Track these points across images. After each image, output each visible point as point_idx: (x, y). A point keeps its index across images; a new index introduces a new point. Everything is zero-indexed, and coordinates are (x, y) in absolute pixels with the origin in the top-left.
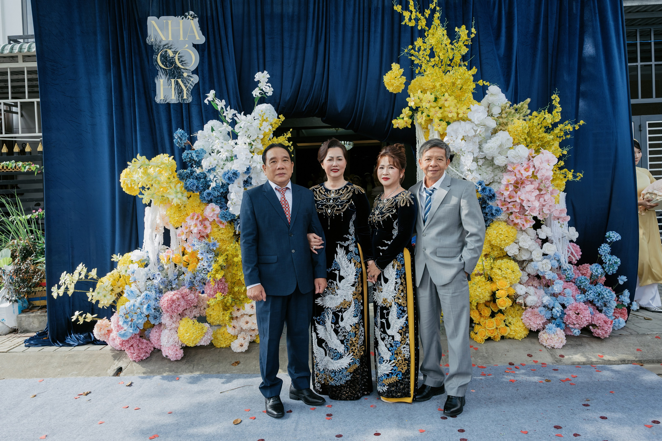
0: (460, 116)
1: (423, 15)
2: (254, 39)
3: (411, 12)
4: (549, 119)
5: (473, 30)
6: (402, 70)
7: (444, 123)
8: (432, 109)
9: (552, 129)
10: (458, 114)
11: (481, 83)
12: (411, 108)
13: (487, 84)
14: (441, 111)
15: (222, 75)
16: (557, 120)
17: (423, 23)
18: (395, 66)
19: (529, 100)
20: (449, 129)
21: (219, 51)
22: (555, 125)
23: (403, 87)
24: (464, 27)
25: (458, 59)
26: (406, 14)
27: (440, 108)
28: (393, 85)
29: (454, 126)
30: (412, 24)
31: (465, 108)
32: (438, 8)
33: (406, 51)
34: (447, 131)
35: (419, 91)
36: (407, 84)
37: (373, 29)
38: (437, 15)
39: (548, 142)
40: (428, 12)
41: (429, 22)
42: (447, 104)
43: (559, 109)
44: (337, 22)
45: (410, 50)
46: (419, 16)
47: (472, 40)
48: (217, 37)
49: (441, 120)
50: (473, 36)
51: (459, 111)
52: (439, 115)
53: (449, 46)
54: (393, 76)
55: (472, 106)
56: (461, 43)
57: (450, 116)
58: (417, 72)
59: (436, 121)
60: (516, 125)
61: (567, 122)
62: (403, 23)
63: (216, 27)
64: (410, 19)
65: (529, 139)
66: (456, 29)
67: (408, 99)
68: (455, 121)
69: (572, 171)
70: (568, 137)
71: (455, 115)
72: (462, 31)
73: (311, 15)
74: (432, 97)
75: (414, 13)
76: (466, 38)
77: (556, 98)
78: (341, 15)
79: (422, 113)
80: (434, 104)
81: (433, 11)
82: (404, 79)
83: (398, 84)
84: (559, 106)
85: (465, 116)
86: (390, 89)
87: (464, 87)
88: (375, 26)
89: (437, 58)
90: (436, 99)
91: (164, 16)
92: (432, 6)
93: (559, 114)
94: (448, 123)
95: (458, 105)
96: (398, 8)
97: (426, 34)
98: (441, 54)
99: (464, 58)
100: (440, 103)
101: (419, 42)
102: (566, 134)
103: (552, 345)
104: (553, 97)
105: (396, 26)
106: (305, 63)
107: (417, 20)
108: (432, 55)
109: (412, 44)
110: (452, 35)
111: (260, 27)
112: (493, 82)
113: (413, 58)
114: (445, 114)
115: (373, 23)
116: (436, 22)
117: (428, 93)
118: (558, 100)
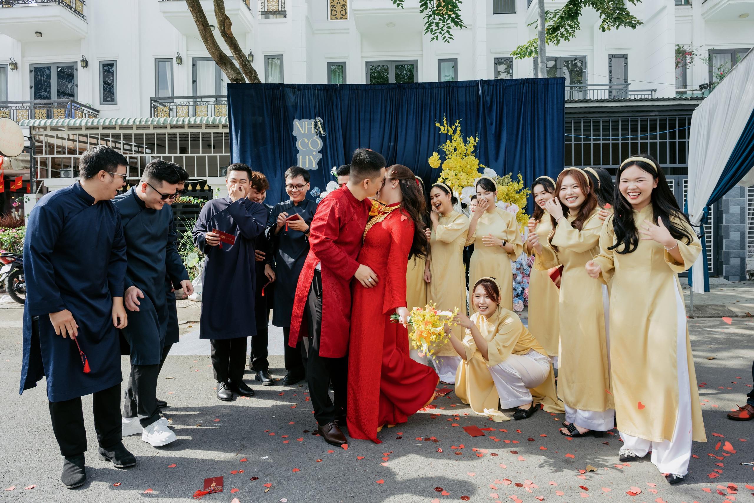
0: (469, 184)
1: (451, 128)
2: (353, 133)
3: (445, 126)
4: (517, 186)
5: (477, 138)
6: (439, 156)
7: (461, 188)
8: (454, 180)
9: (519, 193)
10: (468, 183)
11: (481, 166)
12: (443, 178)
13: (484, 167)
14: (459, 181)
15: (336, 153)
16: (521, 188)
17: (451, 132)
18: (435, 154)
19: (511, 174)
20: (463, 191)
21: (334, 139)
22: (520, 190)
23: (439, 165)
24: (471, 137)
25: (469, 152)
26: (442, 128)
27: (458, 179)
28: (433, 164)
29: (466, 189)
30: (445, 132)
31: (472, 179)
32: (459, 125)
33: (441, 147)
34: (462, 192)
35: (448, 169)
36: (441, 164)
37: (423, 128)
38: (459, 129)
39: (518, 199)
40: (453, 127)
41: (455, 132)
42: (462, 178)
43: (522, 182)
44: (402, 124)
45: (444, 146)
46: (449, 128)
47: (477, 143)
48: (334, 131)
49: (459, 186)
50: (477, 141)
51: (469, 181)
52: (458, 184)
53: (464, 147)
54: (434, 159)
55: (475, 179)
56: (470, 145)
57: (463, 184)
58: (447, 158)
59: (456, 186)
60: (500, 189)
61: (528, 188)
62: (440, 132)
63: (333, 126)
64: (444, 130)
65: (507, 197)
66: (468, 139)
67: (441, 174)
68: (467, 186)
69: (530, 215)
70: (528, 196)
71: (466, 184)
72: (471, 140)
73: (387, 120)
74: (454, 174)
75: (446, 127)
76: (474, 142)
77: (520, 177)
78: (405, 120)
79: (449, 181)
80: (456, 177)
81: (457, 127)
82: (440, 161)
83: (436, 164)
84: (521, 180)
85: (472, 184)
86: (432, 166)
87: (472, 168)
88: (425, 127)
89: (457, 152)
90: (456, 175)
91: (303, 119)
92: (456, 124)
93: (522, 185)
94: (463, 187)
95: (469, 178)
96: (438, 125)
97: (452, 138)
98: (460, 150)
99: (472, 152)
100: (459, 176)
101: (448, 143)
102: (527, 195)
103: (516, 309)
104: (518, 176)
105: (437, 135)
106: (383, 147)
107: (448, 130)
108: (455, 150)
109: (445, 144)
110: (465, 142)
111: (358, 125)
112: (488, 165)
113: (445, 150)
114: (461, 183)
115: (423, 125)
116: (458, 132)
117: (452, 170)
118: (521, 177)
